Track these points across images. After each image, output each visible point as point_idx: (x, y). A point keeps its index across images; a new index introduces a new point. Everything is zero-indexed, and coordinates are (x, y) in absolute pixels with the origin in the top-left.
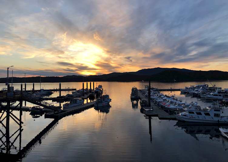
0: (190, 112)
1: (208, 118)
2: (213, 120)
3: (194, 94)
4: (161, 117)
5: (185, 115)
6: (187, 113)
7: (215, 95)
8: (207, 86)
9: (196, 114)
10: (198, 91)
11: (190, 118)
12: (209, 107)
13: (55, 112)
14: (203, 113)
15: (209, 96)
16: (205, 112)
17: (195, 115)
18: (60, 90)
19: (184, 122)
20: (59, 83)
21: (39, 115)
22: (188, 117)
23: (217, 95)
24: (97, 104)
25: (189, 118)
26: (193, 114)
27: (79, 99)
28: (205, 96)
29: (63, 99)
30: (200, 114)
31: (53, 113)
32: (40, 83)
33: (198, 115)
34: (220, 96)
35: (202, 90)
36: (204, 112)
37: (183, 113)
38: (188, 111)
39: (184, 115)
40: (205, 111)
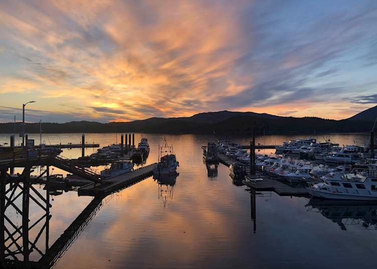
0: (333, 184)
1: (362, 192)
2: (370, 196)
3: (302, 153)
4: (281, 191)
5: (325, 189)
6: (329, 186)
7: (340, 156)
8: (314, 141)
9: (342, 186)
10: (306, 149)
11: (334, 192)
12: (364, 175)
13: (96, 185)
14: (353, 184)
15: (330, 157)
16: (357, 183)
17: (341, 188)
18: (83, 146)
19: (323, 199)
20: (82, 134)
21: (61, 191)
22: (329, 191)
23: (342, 156)
24: (159, 171)
25: (331, 192)
26: (339, 187)
27: (126, 162)
28: (324, 158)
29: (89, 161)
30: (349, 186)
31: (92, 187)
32: (40, 134)
33: (347, 188)
34: (348, 156)
35: (314, 148)
36: (355, 183)
37: (321, 185)
38: (330, 181)
39: (322, 189)
40: (357, 181)
